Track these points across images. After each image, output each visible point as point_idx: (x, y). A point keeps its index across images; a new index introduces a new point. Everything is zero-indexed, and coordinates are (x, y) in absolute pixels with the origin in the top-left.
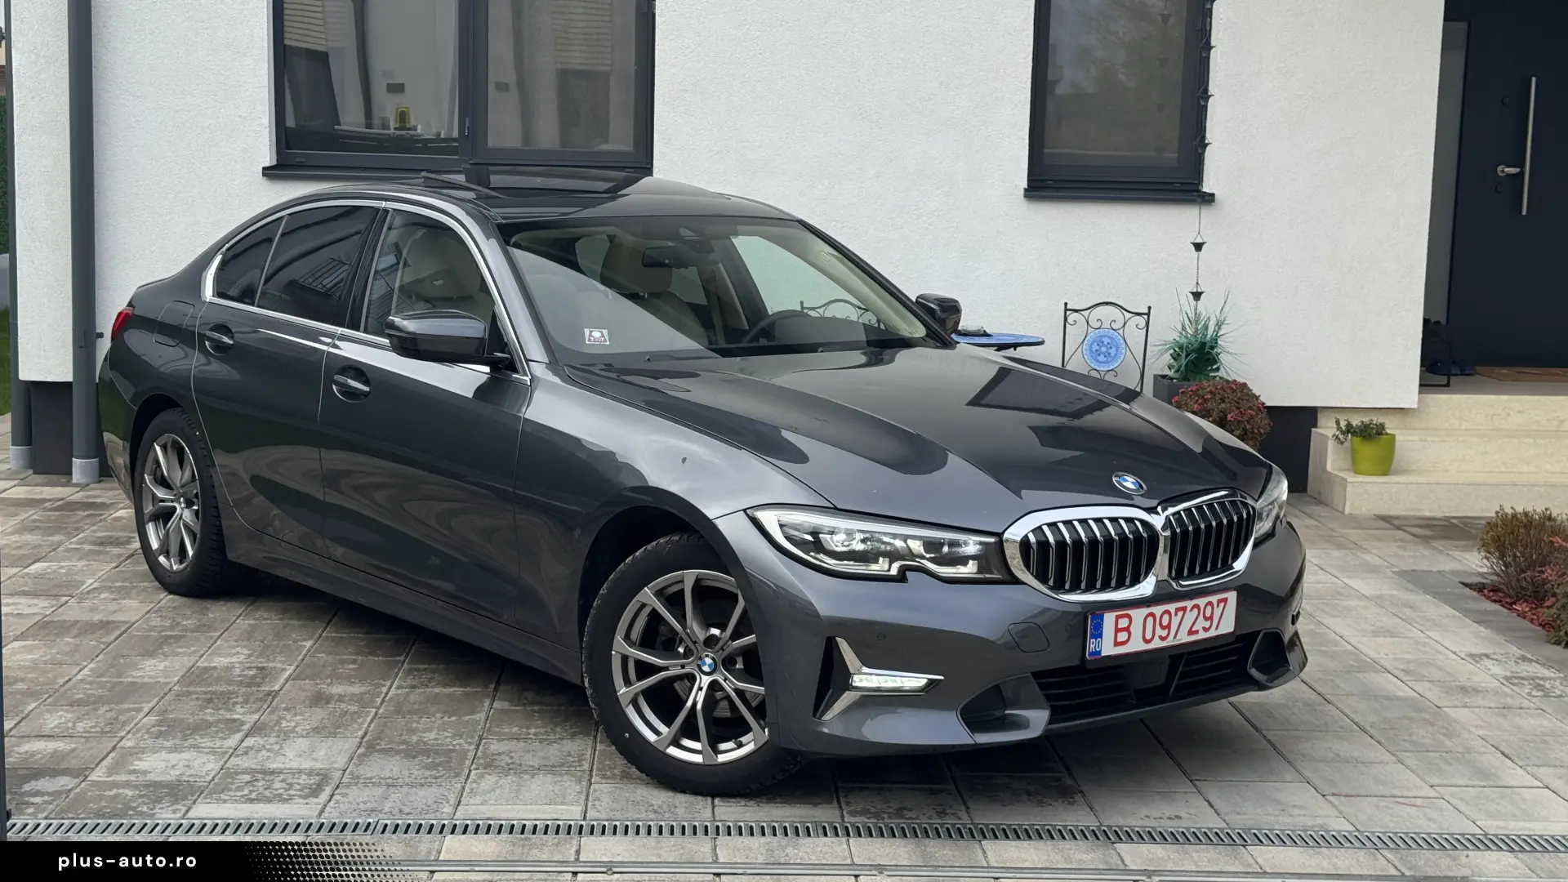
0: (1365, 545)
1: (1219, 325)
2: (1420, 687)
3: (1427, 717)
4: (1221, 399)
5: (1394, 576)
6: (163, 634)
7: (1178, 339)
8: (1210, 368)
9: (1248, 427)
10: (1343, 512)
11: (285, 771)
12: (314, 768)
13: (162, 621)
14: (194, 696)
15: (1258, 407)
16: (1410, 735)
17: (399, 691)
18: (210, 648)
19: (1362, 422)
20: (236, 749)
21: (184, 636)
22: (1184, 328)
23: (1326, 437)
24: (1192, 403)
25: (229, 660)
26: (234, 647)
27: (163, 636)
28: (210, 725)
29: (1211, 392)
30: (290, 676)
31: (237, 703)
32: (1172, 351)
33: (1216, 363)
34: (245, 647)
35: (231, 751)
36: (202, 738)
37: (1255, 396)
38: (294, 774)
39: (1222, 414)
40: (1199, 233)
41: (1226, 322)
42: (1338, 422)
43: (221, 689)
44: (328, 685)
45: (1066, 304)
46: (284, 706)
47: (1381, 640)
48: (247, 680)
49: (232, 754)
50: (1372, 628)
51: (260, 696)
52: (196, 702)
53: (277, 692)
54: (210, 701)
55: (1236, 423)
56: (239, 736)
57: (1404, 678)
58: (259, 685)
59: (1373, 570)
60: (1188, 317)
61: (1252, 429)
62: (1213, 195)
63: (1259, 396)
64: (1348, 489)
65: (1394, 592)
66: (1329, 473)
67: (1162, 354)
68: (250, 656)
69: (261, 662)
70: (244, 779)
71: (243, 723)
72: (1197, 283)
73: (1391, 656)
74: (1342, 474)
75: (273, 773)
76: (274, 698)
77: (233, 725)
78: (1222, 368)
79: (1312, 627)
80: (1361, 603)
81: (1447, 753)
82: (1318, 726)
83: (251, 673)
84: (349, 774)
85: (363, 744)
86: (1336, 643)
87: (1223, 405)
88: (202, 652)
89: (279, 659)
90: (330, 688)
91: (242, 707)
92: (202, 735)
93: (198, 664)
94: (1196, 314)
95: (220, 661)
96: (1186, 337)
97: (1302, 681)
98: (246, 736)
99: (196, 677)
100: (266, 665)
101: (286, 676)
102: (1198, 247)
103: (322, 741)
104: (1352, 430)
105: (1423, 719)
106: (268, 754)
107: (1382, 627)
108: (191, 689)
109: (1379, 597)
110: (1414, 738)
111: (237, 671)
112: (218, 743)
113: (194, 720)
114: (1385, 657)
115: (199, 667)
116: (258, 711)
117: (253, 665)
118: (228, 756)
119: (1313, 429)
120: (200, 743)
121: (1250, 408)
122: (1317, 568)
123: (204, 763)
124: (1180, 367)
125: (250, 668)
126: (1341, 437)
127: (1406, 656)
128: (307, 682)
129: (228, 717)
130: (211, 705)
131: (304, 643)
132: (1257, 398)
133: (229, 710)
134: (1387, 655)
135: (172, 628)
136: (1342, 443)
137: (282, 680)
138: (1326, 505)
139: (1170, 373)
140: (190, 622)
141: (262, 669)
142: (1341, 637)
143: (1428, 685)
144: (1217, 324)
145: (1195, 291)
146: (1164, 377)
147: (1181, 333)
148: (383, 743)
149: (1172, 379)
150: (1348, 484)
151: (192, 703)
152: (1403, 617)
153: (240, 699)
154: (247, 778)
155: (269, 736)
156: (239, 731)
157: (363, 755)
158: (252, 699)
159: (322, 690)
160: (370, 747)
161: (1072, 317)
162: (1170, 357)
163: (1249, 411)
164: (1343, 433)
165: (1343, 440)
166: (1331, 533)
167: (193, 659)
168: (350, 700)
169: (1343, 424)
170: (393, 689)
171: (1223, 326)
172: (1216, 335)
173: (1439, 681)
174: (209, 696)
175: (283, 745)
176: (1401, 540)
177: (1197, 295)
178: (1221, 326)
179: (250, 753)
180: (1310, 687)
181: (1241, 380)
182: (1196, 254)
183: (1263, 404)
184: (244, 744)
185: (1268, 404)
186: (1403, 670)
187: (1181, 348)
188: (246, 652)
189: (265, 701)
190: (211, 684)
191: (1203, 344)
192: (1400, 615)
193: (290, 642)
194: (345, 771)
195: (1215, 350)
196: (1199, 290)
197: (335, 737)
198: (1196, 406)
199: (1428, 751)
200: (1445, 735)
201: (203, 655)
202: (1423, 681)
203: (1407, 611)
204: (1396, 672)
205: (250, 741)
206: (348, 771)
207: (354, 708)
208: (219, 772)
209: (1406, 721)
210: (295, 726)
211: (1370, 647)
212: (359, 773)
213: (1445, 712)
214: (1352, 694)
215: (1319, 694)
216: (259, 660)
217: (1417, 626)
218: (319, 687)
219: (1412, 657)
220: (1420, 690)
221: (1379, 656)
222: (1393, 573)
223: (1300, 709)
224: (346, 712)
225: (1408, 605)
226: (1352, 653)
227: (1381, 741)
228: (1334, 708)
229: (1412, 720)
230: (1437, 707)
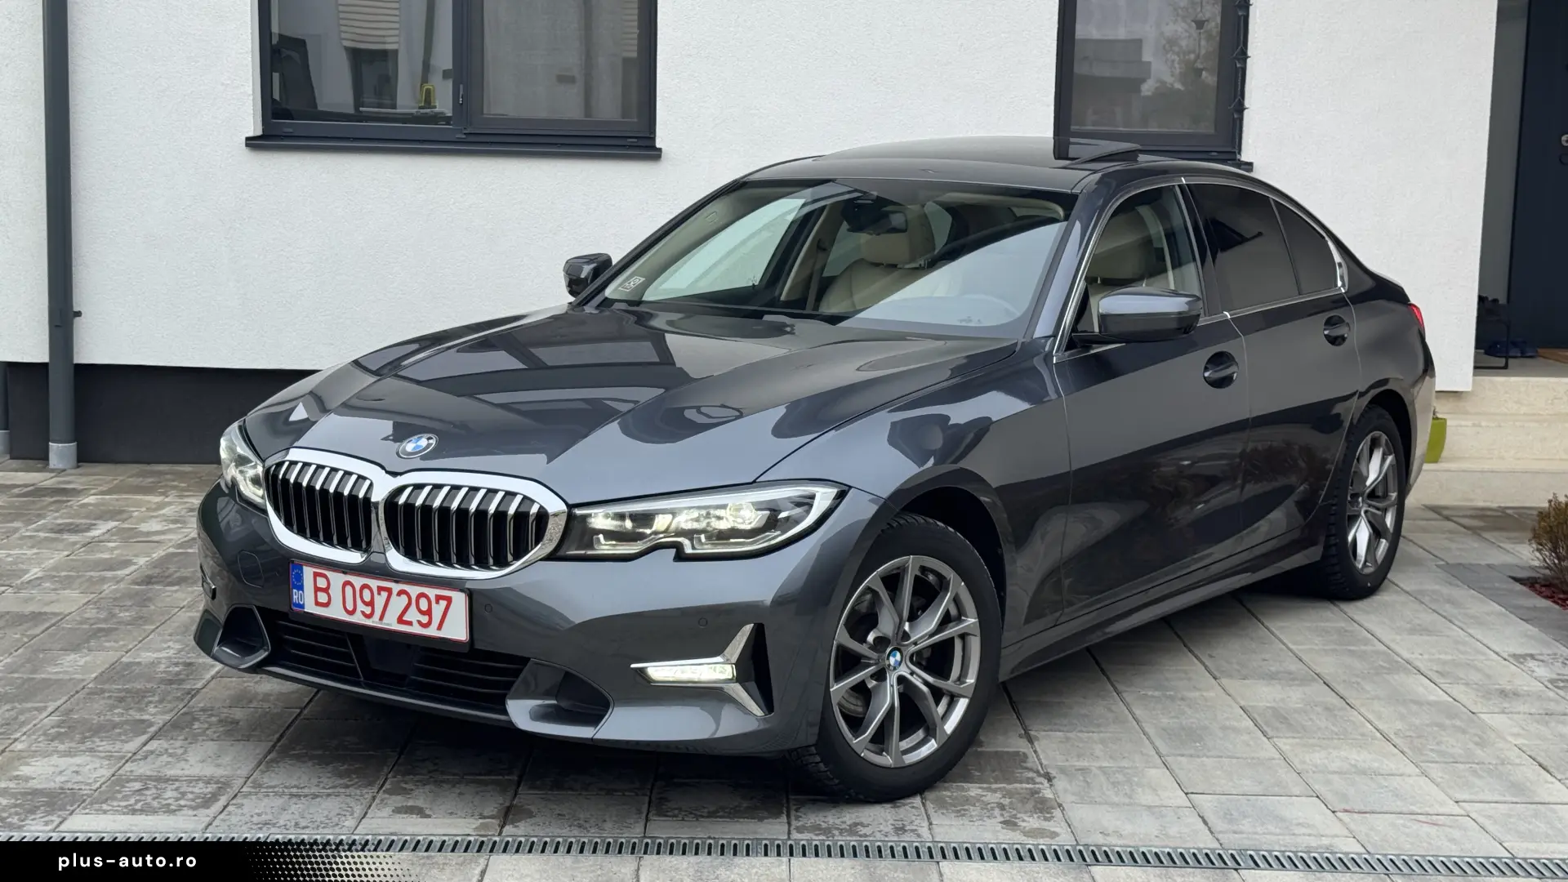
2: (1458, 691)
3: (1458, 723)
5: (1439, 570)
6: (94, 626)
11: (181, 779)
12: (215, 775)
13: (98, 613)
14: (107, 695)
16: (1438, 744)
18: (140, 642)
20: (135, 753)
21: (116, 629)
25: (155, 655)
26: (166, 641)
27: (94, 629)
28: (115, 726)
30: (218, 673)
31: (151, 702)
34: (176, 641)
35: (130, 755)
36: (102, 741)
38: (191, 781)
43: (139, 687)
44: (256, 683)
46: (201, 705)
47: (1415, 638)
48: (170, 678)
49: (130, 758)
50: (1409, 626)
51: (179, 695)
52: (106, 701)
53: (198, 691)
54: (121, 700)
56: (144, 738)
57: (1438, 681)
58: (181, 682)
59: (1416, 563)
65: (1437, 587)
68: (180, 651)
69: (189, 658)
70: (133, 787)
71: (151, 724)
73: (1427, 657)
75: (167, 780)
76: (193, 696)
77: (140, 727)
79: (1342, 624)
81: (1477, 764)
82: (1336, 734)
83: (177, 669)
84: (252, 783)
85: (277, 748)
88: (130, 647)
90: (257, 686)
91: (156, 707)
92: (102, 737)
93: (124, 659)
95: (146, 656)
97: (1325, 683)
98: (151, 739)
99: (116, 672)
100: (193, 661)
101: (213, 673)
103: (232, 745)
105: (1454, 726)
106: (170, 759)
107: (1419, 625)
108: (106, 686)
109: (1420, 592)
110: (1443, 747)
111: (162, 667)
112: (118, 746)
113: (99, 721)
114: (1421, 657)
115: (121, 662)
116: (172, 711)
117: (180, 661)
118: (124, 761)
120: (98, 746)
123: (95, 769)
125: (176, 664)
127: (1442, 657)
129: (138, 717)
130: (120, 705)
133: (141, 710)
134: (1421, 655)
135: (105, 620)
137: (208, 677)
140: (127, 614)
141: (190, 664)
143: (1463, 688)
148: (296, 748)
151: (102, 702)
152: (1444, 614)
153: (156, 698)
154: (137, 786)
155: (176, 739)
156: (144, 733)
157: (272, 761)
158: (169, 698)
159: (248, 688)
160: (283, 752)
167: (119, 654)
168: (274, 700)
173: (1476, 684)
174: (123, 694)
175: (189, 749)
176: (1451, 532)
179: (149, 759)
180: (1332, 689)
184: (145, 749)
186: (1437, 672)
188: (178, 646)
189: (182, 700)
190: (129, 682)
192: (1441, 612)
194: (248, 778)
197: (248, 740)
199: (1456, 762)
200: (1477, 744)
201: (131, 650)
202: (1457, 684)
203: (1449, 608)
204: (1430, 674)
205: (154, 745)
206: (250, 780)
207: (276, 709)
208: (109, 779)
209: (1435, 729)
210: (207, 729)
211: (1406, 647)
212: (265, 780)
213: (1478, 717)
214: (1378, 698)
215: (1342, 698)
216: (189, 655)
217: (1457, 622)
218: (246, 684)
219: (1449, 657)
220: (1454, 693)
221: (1412, 656)
222: (1438, 566)
223: (1318, 714)
224: (267, 713)
225: (1450, 601)
226: (1384, 653)
227: (1406, 750)
228: (1356, 713)
229: (1441, 726)
230: (1473, 713)
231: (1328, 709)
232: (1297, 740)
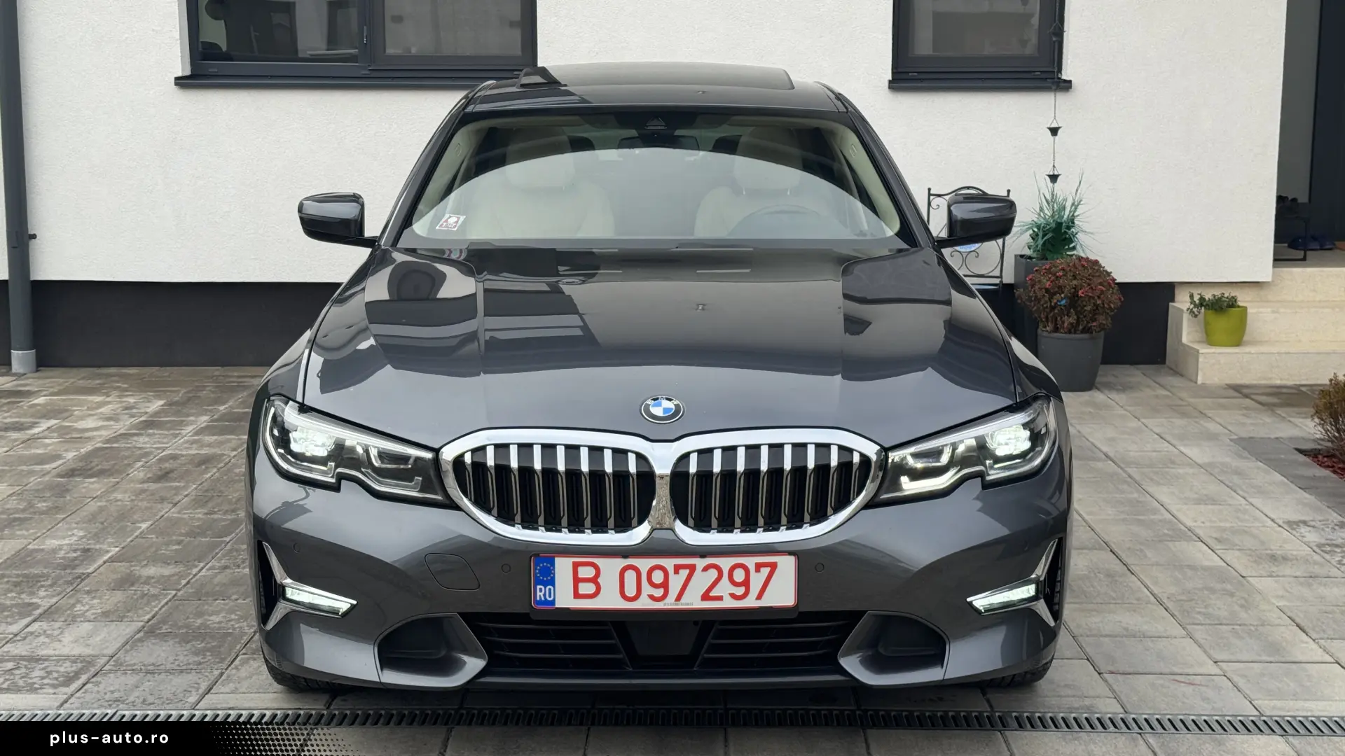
0: (1210, 413)
1: (1075, 206)
2: (1230, 556)
3: (1229, 587)
4: (1074, 276)
5: (1232, 443)
6: (11, 516)
7: (1036, 220)
8: (1067, 247)
9: (1099, 302)
10: (1196, 383)
11: (51, 658)
12: (83, 654)
13: (17, 504)
14: (6, 580)
15: (1109, 283)
16: (1206, 607)
17: (210, 573)
18: (48, 530)
19: (1214, 296)
20: (16, 635)
21: (30, 519)
22: (1041, 209)
23: (1182, 310)
24: (1045, 281)
25: (59, 543)
26: (72, 529)
27: (11, 518)
29: (1063, 269)
30: (110, 558)
31: (42, 586)
32: (1031, 232)
33: (1072, 242)
34: (82, 528)
35: (11, 637)
37: (1106, 272)
38: (59, 661)
39: (1073, 290)
40: (1055, 118)
41: (1082, 203)
42: (1192, 296)
43: (36, 572)
44: (142, 567)
45: (929, 190)
46: (87, 589)
47: (1202, 507)
48: (66, 563)
49: (10, 640)
50: (1196, 496)
51: (69, 580)
53: (89, 575)
54: (17, 584)
55: (1087, 299)
56: (27, 621)
57: (1217, 547)
58: (75, 567)
59: (1212, 437)
60: (1045, 198)
61: (1103, 304)
62: (1070, 82)
63: (1111, 272)
64: (1200, 360)
65: (1228, 460)
66: (1184, 345)
67: (1021, 234)
68: (82, 538)
69: (89, 544)
70: (7, 666)
71: (38, 607)
72: (1054, 166)
73: (1208, 524)
74: (1196, 346)
75: (38, 660)
76: (82, 581)
77: (27, 609)
78: (1078, 247)
79: (1136, 495)
80: (1191, 471)
81: (1240, 625)
82: (1114, 599)
83: (74, 555)
84: (114, 661)
85: (145, 628)
86: (1155, 512)
87: (1075, 282)
88: (39, 535)
89: (109, 540)
90: (142, 570)
91: (45, 591)
93: (30, 547)
94: (1053, 195)
95: (51, 544)
96: (1044, 218)
97: (1111, 551)
98: (34, 621)
99: (19, 560)
100: (92, 547)
101: (106, 558)
102: (1054, 131)
103: (106, 625)
104: (1205, 304)
105: (1224, 590)
106: (45, 640)
107: (1206, 495)
108: (8, 572)
109: (1211, 464)
110: (1210, 610)
111: (62, 554)
114: (1202, 525)
115: (26, 550)
116: (60, 594)
117: (80, 547)
119: (1171, 304)
121: (1101, 284)
122: (1156, 436)
124: (1037, 246)
125: (75, 550)
126: (1195, 310)
127: (1222, 524)
128: (123, 564)
129: (27, 601)
130: (15, 589)
131: (139, 525)
132: (1109, 274)
133: (31, 594)
134: (1203, 523)
135: (24, 511)
136: (1196, 316)
137: (100, 562)
138: (1182, 375)
139: (1028, 252)
140: (44, 504)
141: (88, 550)
142: (1162, 505)
143: (1237, 553)
144: (1073, 204)
145: (1051, 173)
146: (1022, 256)
147: (1039, 215)
148: (164, 627)
149: (1030, 258)
150: (1200, 355)
152: (1230, 484)
153: (48, 583)
154: (10, 665)
155: (56, 621)
156: (30, 615)
157: (140, 640)
158: (60, 582)
159: (134, 572)
160: (151, 632)
161: (935, 202)
162: (1029, 237)
163: (1100, 287)
164: (1195, 306)
165: (1196, 313)
166: (1180, 402)
167: (26, 542)
168: (154, 583)
169: (1196, 298)
170: (204, 570)
171: (1080, 206)
172: (1073, 215)
173: (1250, 550)
174: (20, 579)
175: (65, 630)
176: (1246, 408)
177: (1054, 178)
178: (1078, 206)
179: (28, 639)
180: (1117, 557)
181: (1092, 257)
182: (1052, 138)
183: (1114, 280)
184: (26, 630)
185: (1120, 279)
186: (1216, 539)
187: (1038, 227)
188: (81, 533)
189: (72, 584)
190: (28, 567)
191: (1059, 225)
192: (1227, 483)
193: (129, 524)
194: (112, 657)
195: (1073, 230)
196: (1056, 173)
197: (121, 621)
198: (1049, 283)
199: (1221, 624)
200: (1242, 606)
201: (37, 538)
202: (1233, 549)
203: (1236, 479)
204: (1208, 540)
205: (35, 627)
206: (114, 659)
207: (153, 591)
209: (1206, 592)
210: (88, 610)
211: (1189, 516)
212: (127, 659)
213: (1248, 582)
214: (1157, 564)
215: (1124, 564)
216: (89, 542)
217: (1241, 493)
218: (132, 569)
219: (1228, 525)
220: (1228, 559)
221: (1195, 524)
222: (1231, 440)
223: (1100, 580)
224: (146, 594)
225: (1238, 472)
226: (1170, 522)
227: (1176, 613)
228: (1136, 579)
229: (1213, 591)
230: (1243, 577)
231: (1110, 575)
232: (1077, 606)
